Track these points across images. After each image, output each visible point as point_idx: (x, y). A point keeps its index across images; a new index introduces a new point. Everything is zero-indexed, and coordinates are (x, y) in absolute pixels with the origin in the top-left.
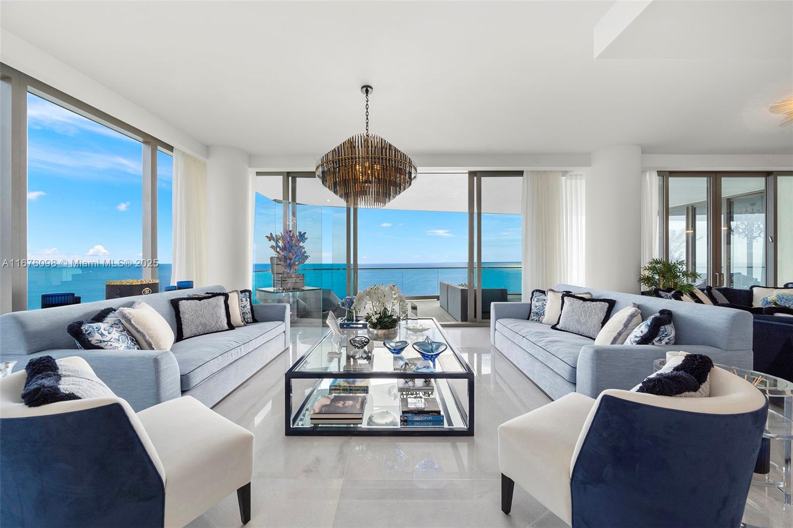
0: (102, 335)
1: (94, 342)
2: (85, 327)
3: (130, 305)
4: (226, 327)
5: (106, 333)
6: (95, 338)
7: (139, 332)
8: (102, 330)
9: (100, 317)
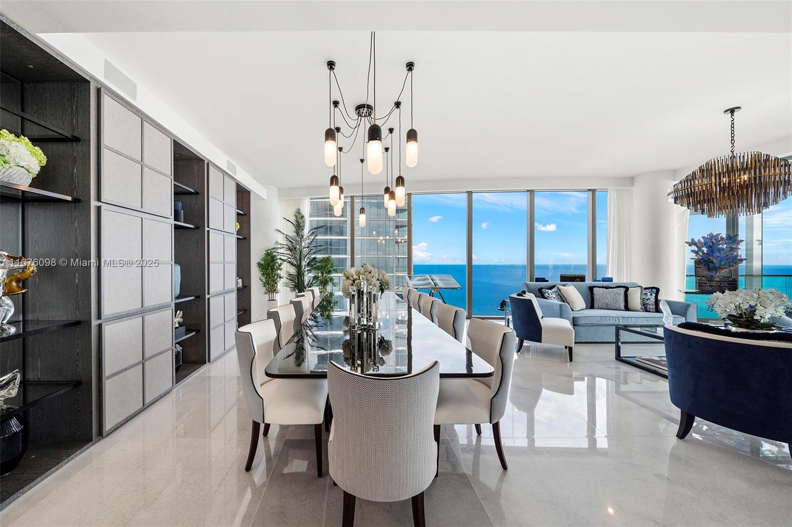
0: (549, 294)
1: (546, 296)
2: (543, 290)
3: (564, 285)
4: (623, 308)
5: (550, 294)
6: (546, 295)
7: (564, 297)
8: (549, 293)
9: (551, 288)
